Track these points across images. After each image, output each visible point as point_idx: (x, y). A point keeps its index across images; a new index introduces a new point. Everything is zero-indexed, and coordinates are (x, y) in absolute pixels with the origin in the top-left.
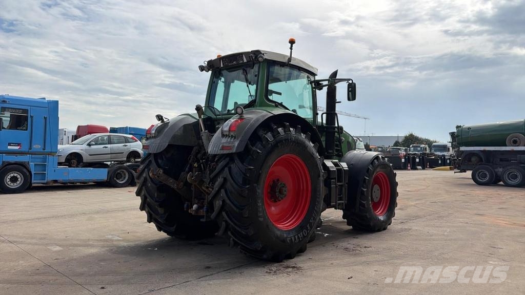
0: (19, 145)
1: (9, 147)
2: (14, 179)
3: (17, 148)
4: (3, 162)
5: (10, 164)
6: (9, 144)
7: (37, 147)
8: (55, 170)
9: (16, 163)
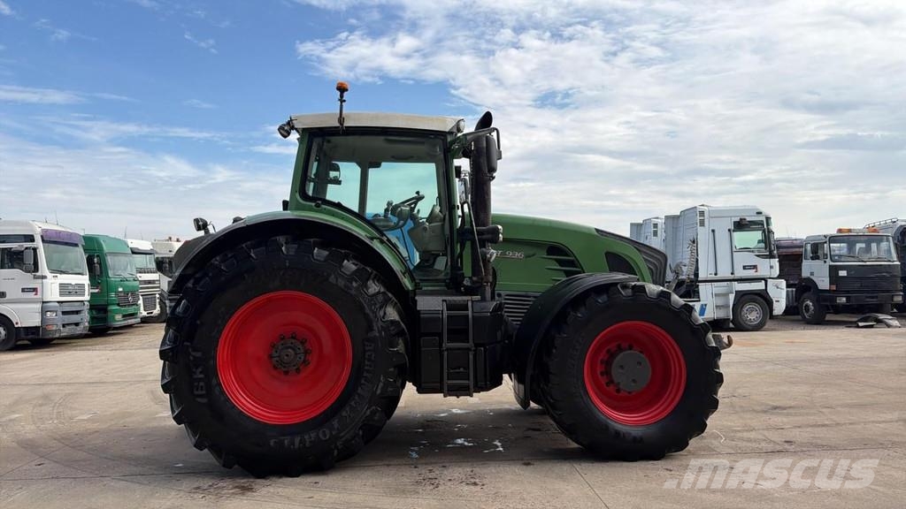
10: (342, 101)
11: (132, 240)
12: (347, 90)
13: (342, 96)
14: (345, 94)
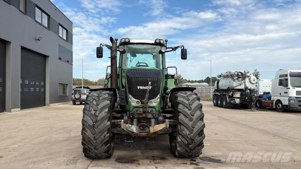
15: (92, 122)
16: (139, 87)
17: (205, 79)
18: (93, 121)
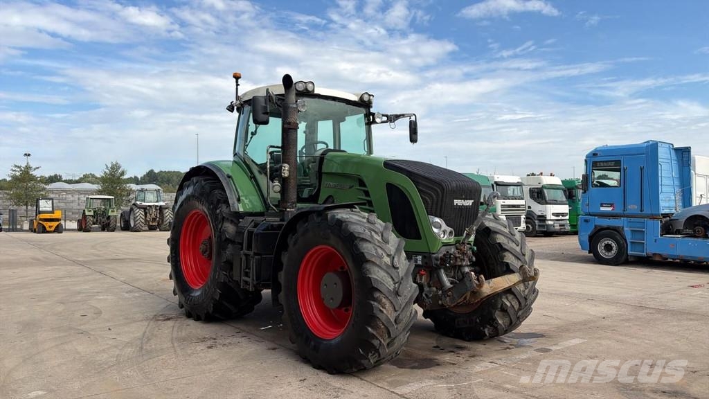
0: (611, 205)
1: (602, 209)
2: (608, 248)
3: (610, 209)
4: (595, 226)
5: (602, 229)
6: (602, 205)
7: (633, 208)
8: (656, 240)
9: (608, 228)
10: (237, 85)
11: (498, 176)
12: (240, 78)
13: (237, 82)
14: (239, 80)
15: (392, 283)
16: (456, 202)
17: (144, 176)
18: (393, 280)
